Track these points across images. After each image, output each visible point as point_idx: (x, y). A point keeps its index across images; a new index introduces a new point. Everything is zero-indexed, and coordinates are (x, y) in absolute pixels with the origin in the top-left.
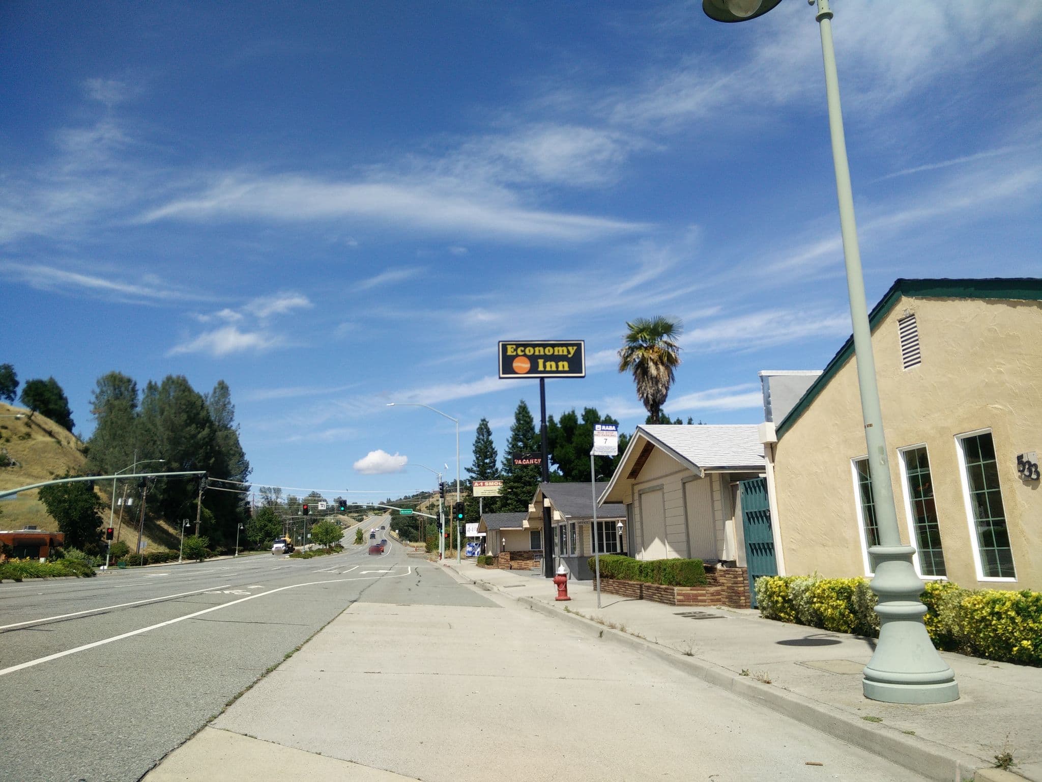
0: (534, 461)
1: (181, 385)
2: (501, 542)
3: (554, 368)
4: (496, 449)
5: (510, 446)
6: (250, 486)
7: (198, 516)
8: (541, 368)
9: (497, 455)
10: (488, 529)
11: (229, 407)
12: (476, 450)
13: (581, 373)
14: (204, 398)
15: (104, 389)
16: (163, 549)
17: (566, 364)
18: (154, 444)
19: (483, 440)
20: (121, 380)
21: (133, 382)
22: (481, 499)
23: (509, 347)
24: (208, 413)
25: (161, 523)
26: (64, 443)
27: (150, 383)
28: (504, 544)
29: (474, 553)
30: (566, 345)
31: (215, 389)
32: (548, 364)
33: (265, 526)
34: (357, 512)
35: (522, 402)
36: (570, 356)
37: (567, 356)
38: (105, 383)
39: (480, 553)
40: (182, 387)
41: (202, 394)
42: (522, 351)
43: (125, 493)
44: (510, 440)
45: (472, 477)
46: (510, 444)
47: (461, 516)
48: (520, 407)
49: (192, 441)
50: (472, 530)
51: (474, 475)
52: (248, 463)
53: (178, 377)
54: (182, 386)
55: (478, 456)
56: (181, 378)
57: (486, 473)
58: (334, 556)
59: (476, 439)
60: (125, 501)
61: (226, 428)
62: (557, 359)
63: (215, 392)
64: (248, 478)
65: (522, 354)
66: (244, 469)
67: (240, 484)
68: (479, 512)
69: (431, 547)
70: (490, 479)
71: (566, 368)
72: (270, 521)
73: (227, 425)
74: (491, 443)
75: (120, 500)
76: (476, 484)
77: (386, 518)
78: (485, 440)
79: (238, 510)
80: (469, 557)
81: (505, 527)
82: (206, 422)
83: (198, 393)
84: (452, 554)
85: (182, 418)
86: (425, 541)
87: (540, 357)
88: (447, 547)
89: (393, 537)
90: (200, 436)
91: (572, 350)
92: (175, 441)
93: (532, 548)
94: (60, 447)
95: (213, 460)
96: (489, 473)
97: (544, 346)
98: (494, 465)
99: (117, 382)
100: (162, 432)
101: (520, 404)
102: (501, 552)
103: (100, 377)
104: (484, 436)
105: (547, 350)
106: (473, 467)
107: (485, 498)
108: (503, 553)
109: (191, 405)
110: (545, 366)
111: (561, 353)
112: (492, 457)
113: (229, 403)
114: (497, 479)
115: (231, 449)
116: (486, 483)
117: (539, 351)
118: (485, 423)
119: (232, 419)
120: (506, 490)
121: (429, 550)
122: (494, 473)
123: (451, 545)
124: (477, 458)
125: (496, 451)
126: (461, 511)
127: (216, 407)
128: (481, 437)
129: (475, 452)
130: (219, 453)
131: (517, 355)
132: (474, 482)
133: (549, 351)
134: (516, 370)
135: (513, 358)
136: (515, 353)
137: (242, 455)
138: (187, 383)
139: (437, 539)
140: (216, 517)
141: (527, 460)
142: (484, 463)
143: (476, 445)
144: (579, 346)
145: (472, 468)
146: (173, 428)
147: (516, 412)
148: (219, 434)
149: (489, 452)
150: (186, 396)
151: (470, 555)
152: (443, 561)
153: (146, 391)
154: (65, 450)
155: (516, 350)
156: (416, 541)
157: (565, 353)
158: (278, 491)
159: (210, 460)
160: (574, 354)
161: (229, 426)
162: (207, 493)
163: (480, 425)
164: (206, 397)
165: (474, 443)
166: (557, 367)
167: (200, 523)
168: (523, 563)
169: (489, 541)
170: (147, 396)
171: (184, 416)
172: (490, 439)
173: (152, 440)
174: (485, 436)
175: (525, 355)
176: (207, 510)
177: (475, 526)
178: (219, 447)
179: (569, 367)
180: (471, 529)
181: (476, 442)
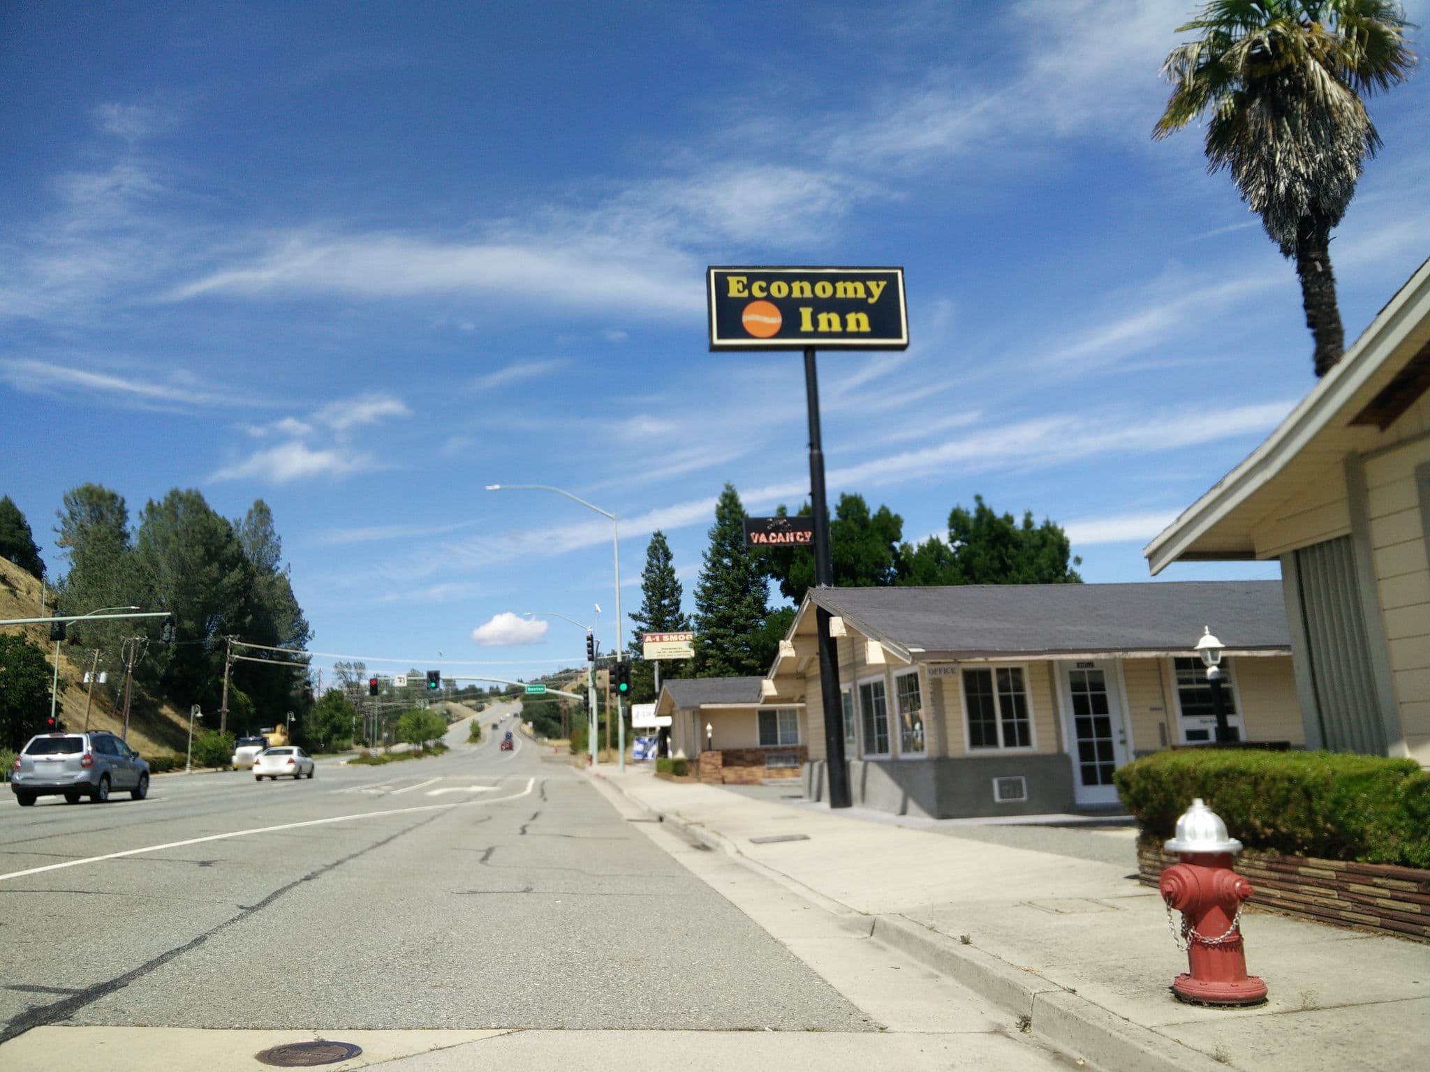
0: (795, 536)
1: (193, 503)
2: (704, 732)
3: (836, 327)
4: (679, 583)
5: (709, 565)
6: (310, 658)
7: (224, 702)
8: (807, 326)
9: (681, 592)
10: (677, 707)
11: (274, 539)
12: (646, 584)
13: (899, 336)
14: (233, 525)
15: (76, 509)
16: (166, 753)
17: (863, 318)
18: (150, 591)
19: (659, 568)
20: (101, 496)
21: (120, 499)
22: (656, 664)
23: (732, 281)
24: (239, 546)
25: (166, 711)
26: (22, 594)
27: (151, 503)
28: (709, 735)
29: (646, 755)
30: (863, 278)
31: (250, 512)
32: (823, 318)
33: (332, 716)
34: (474, 698)
35: (728, 487)
36: (871, 301)
37: (865, 301)
38: (76, 501)
39: (656, 753)
40: (195, 507)
41: (230, 519)
42: (762, 289)
43: (95, 663)
44: (709, 554)
45: (641, 629)
46: (709, 560)
47: (624, 687)
48: (725, 496)
49: (214, 589)
50: (645, 716)
51: (644, 625)
52: (307, 624)
53: (189, 492)
54: (196, 504)
55: (650, 593)
56: (193, 494)
57: (664, 622)
58: (429, 760)
59: (646, 565)
60: (96, 677)
61: (270, 570)
62: (843, 307)
63: (250, 517)
64: (306, 646)
65: (765, 294)
66: (301, 634)
67: (296, 654)
68: (654, 685)
69: (579, 745)
70: (671, 631)
71: (865, 327)
72: (338, 709)
73: (272, 565)
74: (672, 572)
75: (87, 675)
76: (648, 638)
77: (517, 706)
78: (662, 567)
79: (293, 693)
80: (637, 761)
81: (710, 703)
82: (239, 559)
83: (223, 517)
84: (609, 756)
85: (197, 554)
86: (570, 738)
87: (805, 302)
88: (602, 745)
89: (524, 733)
90: (225, 581)
91: (877, 289)
92: (186, 589)
93: (762, 742)
94: (15, 599)
95: (250, 617)
96: (668, 621)
97: (813, 279)
98: (677, 609)
99: (95, 499)
100: (168, 575)
101: (726, 491)
102: (703, 751)
103: (68, 492)
104: (659, 561)
105: (818, 287)
106: (643, 612)
107: (662, 662)
108: (709, 754)
109: (212, 533)
110: (815, 323)
111: (851, 294)
112: (673, 595)
113: (272, 533)
114: (683, 630)
115: (279, 603)
116: (665, 636)
117: (801, 289)
118: (660, 539)
119: (277, 558)
120: (703, 641)
121: (575, 750)
122: (677, 622)
123: (609, 742)
124: (649, 598)
125: (680, 586)
126: (624, 678)
127: (253, 539)
128: (655, 562)
129: (646, 588)
130: (261, 608)
131: (752, 298)
132: (645, 635)
133: (823, 290)
134: (750, 329)
135: (742, 304)
136: (745, 294)
137: (299, 612)
138: (203, 500)
139: (586, 732)
140: (255, 705)
141: (780, 535)
142: (660, 605)
143: (647, 575)
144: (892, 279)
145: (641, 615)
146: (183, 569)
147: (717, 506)
148: (259, 579)
149: (668, 587)
150: (201, 519)
151: (640, 757)
152: (596, 768)
153: (145, 515)
154: (21, 603)
155: (748, 287)
156: (558, 737)
157: (861, 294)
158: (360, 666)
159: (245, 618)
160: (881, 296)
161: (274, 568)
162: (238, 666)
163: (653, 543)
164: (238, 525)
165: (644, 573)
166: (844, 323)
167: (228, 713)
168: (745, 772)
169: (678, 733)
170: (147, 523)
171: (200, 551)
172: (670, 566)
173: (147, 585)
174: (662, 561)
175: (769, 298)
176: (242, 694)
177: (651, 708)
178: (260, 600)
179: (871, 324)
180: (641, 713)
181: (647, 570)
